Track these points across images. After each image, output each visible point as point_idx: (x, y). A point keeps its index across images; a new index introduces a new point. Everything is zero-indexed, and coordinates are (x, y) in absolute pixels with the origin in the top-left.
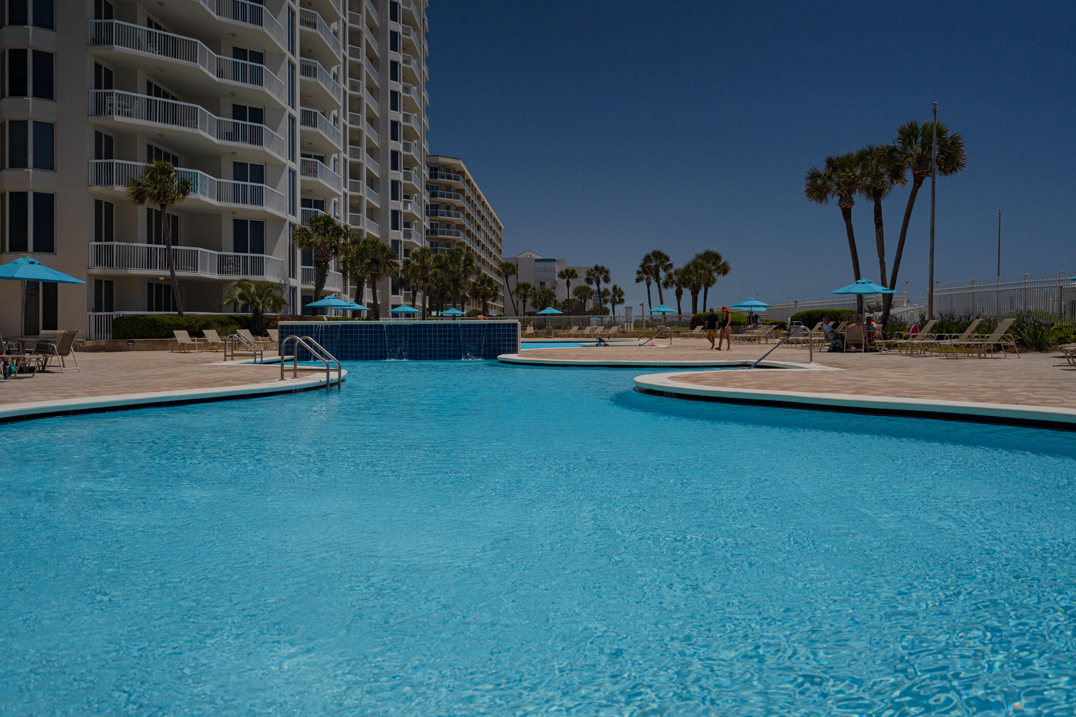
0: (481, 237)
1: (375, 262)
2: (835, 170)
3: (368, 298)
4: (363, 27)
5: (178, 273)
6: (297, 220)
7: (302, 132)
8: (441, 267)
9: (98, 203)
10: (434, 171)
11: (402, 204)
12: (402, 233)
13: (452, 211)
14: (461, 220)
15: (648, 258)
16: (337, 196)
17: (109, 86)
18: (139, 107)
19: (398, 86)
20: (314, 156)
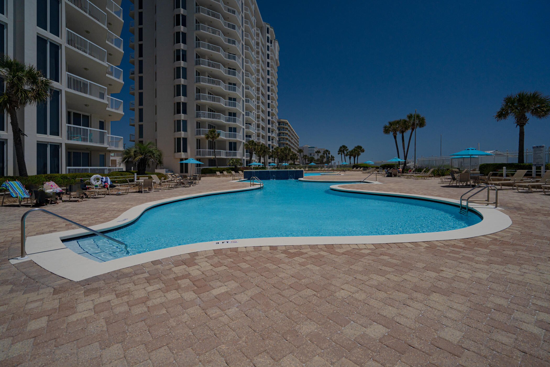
0: (293, 141)
1: (264, 151)
2: (392, 125)
3: (262, 160)
4: (260, 86)
5: (217, 157)
6: (244, 141)
7: (246, 118)
8: (282, 152)
9: (197, 139)
10: (279, 123)
11: (271, 134)
12: (271, 142)
13: (285, 135)
14: (287, 137)
15: (341, 147)
16: (254, 134)
17: (199, 110)
18: (207, 115)
19: (270, 101)
20: (248, 124)
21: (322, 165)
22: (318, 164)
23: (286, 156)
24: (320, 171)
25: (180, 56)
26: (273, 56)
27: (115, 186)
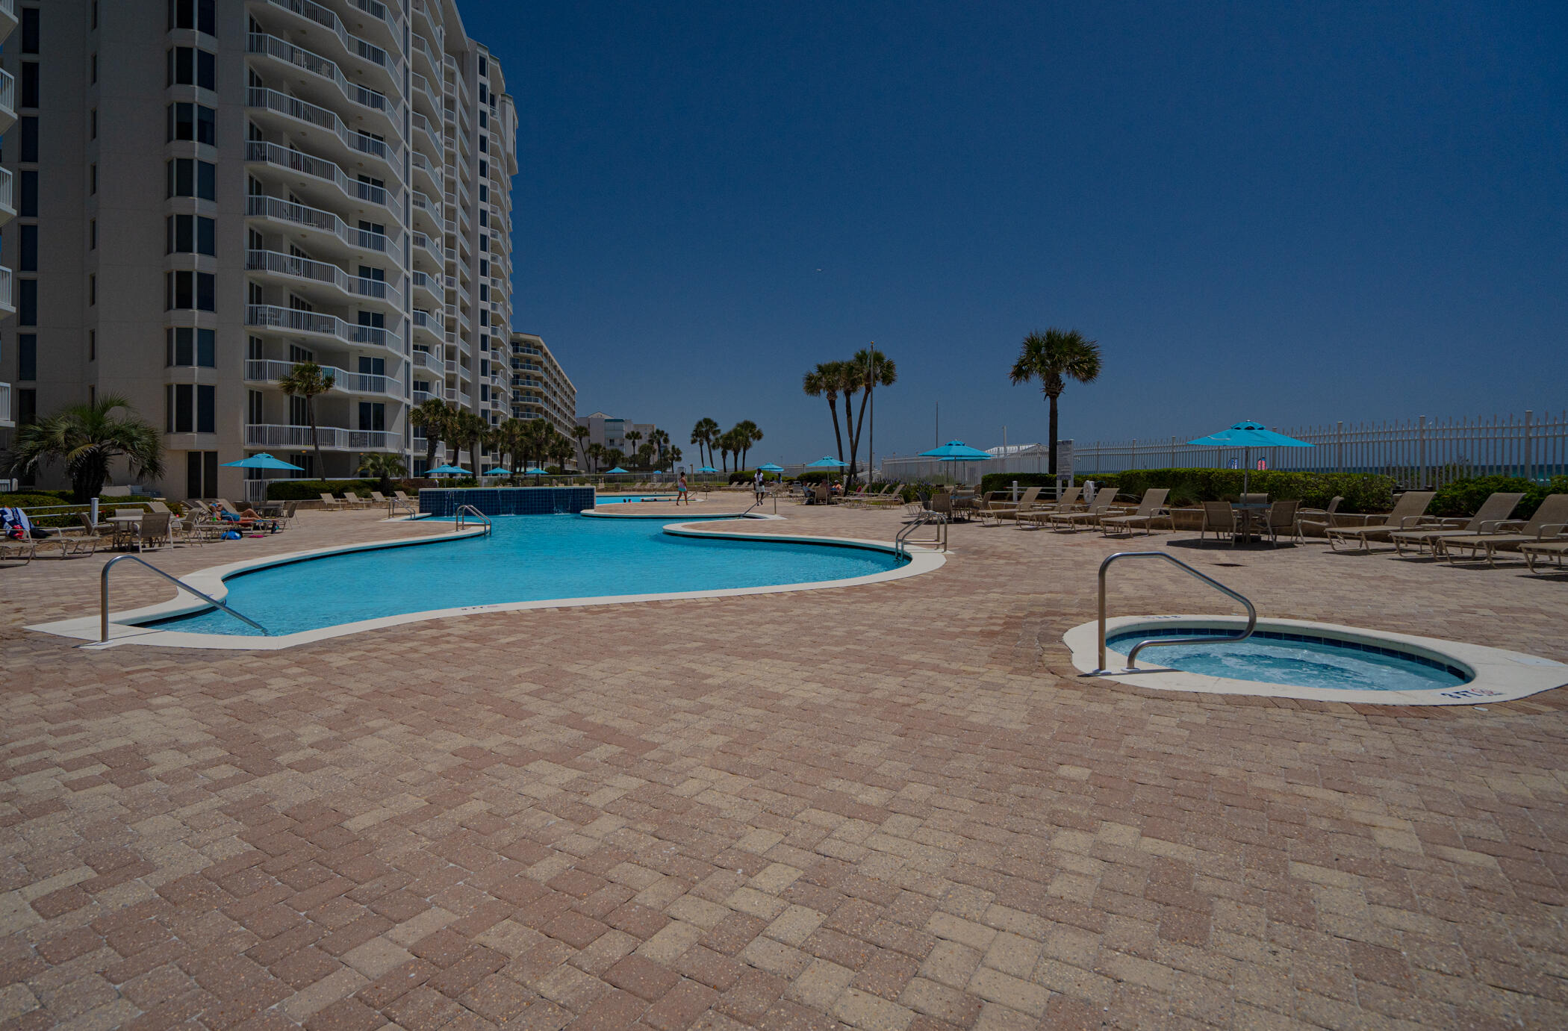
0: (557, 402)
1: (473, 433)
2: (824, 373)
4: (457, 233)
5: (321, 448)
6: (410, 402)
7: (414, 330)
8: (526, 435)
9: (251, 393)
10: (516, 345)
11: (490, 379)
12: (490, 404)
13: (532, 381)
14: (540, 388)
15: (700, 424)
16: (439, 378)
17: (259, 301)
18: (284, 317)
19: (487, 280)
20: (422, 348)
21: (645, 474)
22: (634, 469)
23: (539, 446)
24: (639, 490)
25: (191, 125)
26: (498, 144)
27: (47, 535)
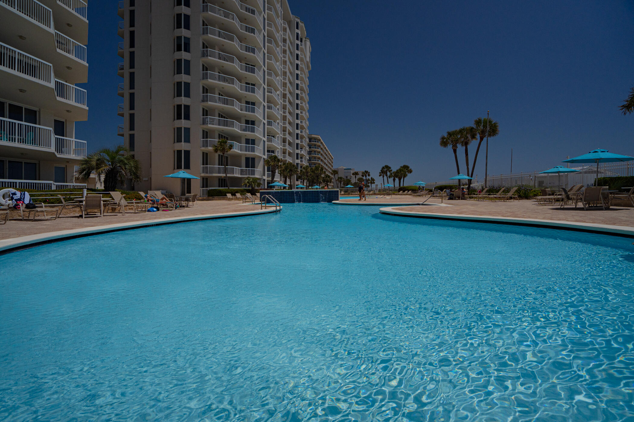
0: (326, 162)
1: (291, 170)
2: (450, 136)
3: (288, 182)
4: (287, 92)
5: (228, 175)
6: (266, 157)
7: (267, 128)
8: (312, 172)
9: (203, 153)
10: (310, 139)
11: (300, 151)
12: (300, 161)
13: (316, 153)
14: (319, 156)
15: (383, 168)
16: (279, 149)
17: (207, 115)
18: (216, 122)
19: (299, 112)
20: (271, 136)
23: (318, 177)
25: (181, 45)
26: (303, 57)
27: (35, 207)
